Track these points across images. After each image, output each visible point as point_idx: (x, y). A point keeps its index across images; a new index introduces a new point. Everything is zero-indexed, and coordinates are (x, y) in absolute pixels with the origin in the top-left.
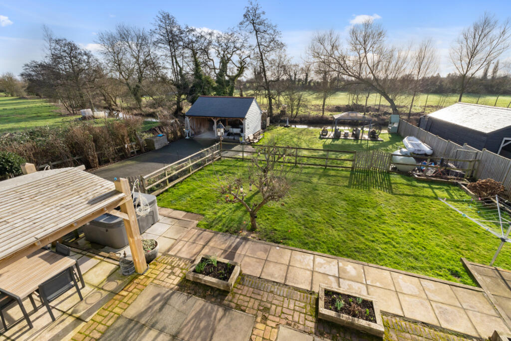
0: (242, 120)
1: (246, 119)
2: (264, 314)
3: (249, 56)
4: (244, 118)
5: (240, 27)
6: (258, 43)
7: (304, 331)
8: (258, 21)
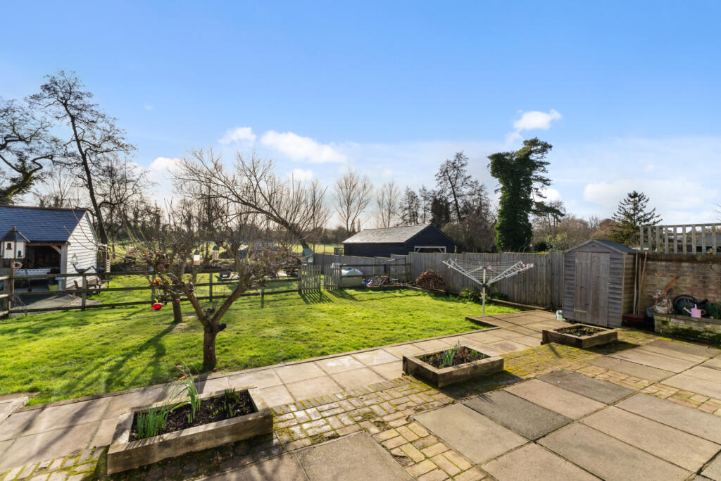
0: (60, 247)
1: (69, 244)
2: (373, 421)
3: (51, 157)
4: (63, 243)
5: (30, 103)
6: (76, 137)
7: (445, 405)
8: (77, 103)
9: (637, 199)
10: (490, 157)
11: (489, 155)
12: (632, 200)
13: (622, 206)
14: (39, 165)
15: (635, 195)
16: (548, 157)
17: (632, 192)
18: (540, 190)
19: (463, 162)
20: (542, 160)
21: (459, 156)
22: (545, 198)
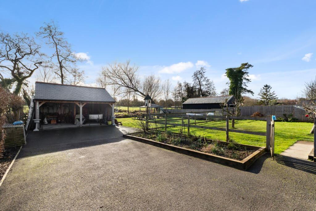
9: (267, 87)
10: (226, 70)
11: (227, 69)
12: (265, 88)
13: (262, 90)
14: (37, 66)
15: (267, 86)
16: (249, 70)
17: (265, 85)
18: (246, 83)
19: (204, 71)
20: (246, 71)
21: (202, 68)
22: (247, 86)
